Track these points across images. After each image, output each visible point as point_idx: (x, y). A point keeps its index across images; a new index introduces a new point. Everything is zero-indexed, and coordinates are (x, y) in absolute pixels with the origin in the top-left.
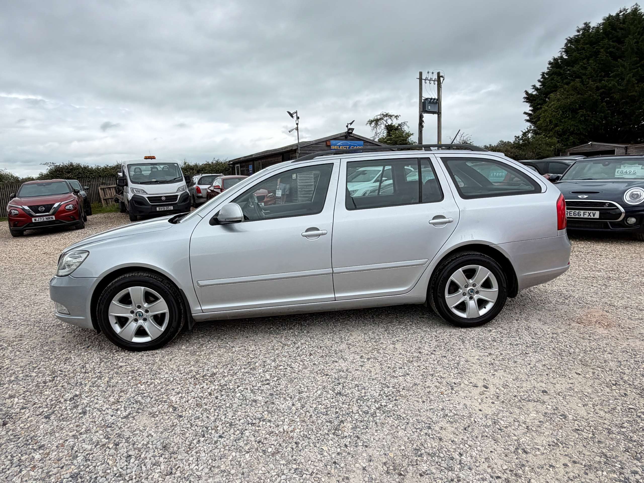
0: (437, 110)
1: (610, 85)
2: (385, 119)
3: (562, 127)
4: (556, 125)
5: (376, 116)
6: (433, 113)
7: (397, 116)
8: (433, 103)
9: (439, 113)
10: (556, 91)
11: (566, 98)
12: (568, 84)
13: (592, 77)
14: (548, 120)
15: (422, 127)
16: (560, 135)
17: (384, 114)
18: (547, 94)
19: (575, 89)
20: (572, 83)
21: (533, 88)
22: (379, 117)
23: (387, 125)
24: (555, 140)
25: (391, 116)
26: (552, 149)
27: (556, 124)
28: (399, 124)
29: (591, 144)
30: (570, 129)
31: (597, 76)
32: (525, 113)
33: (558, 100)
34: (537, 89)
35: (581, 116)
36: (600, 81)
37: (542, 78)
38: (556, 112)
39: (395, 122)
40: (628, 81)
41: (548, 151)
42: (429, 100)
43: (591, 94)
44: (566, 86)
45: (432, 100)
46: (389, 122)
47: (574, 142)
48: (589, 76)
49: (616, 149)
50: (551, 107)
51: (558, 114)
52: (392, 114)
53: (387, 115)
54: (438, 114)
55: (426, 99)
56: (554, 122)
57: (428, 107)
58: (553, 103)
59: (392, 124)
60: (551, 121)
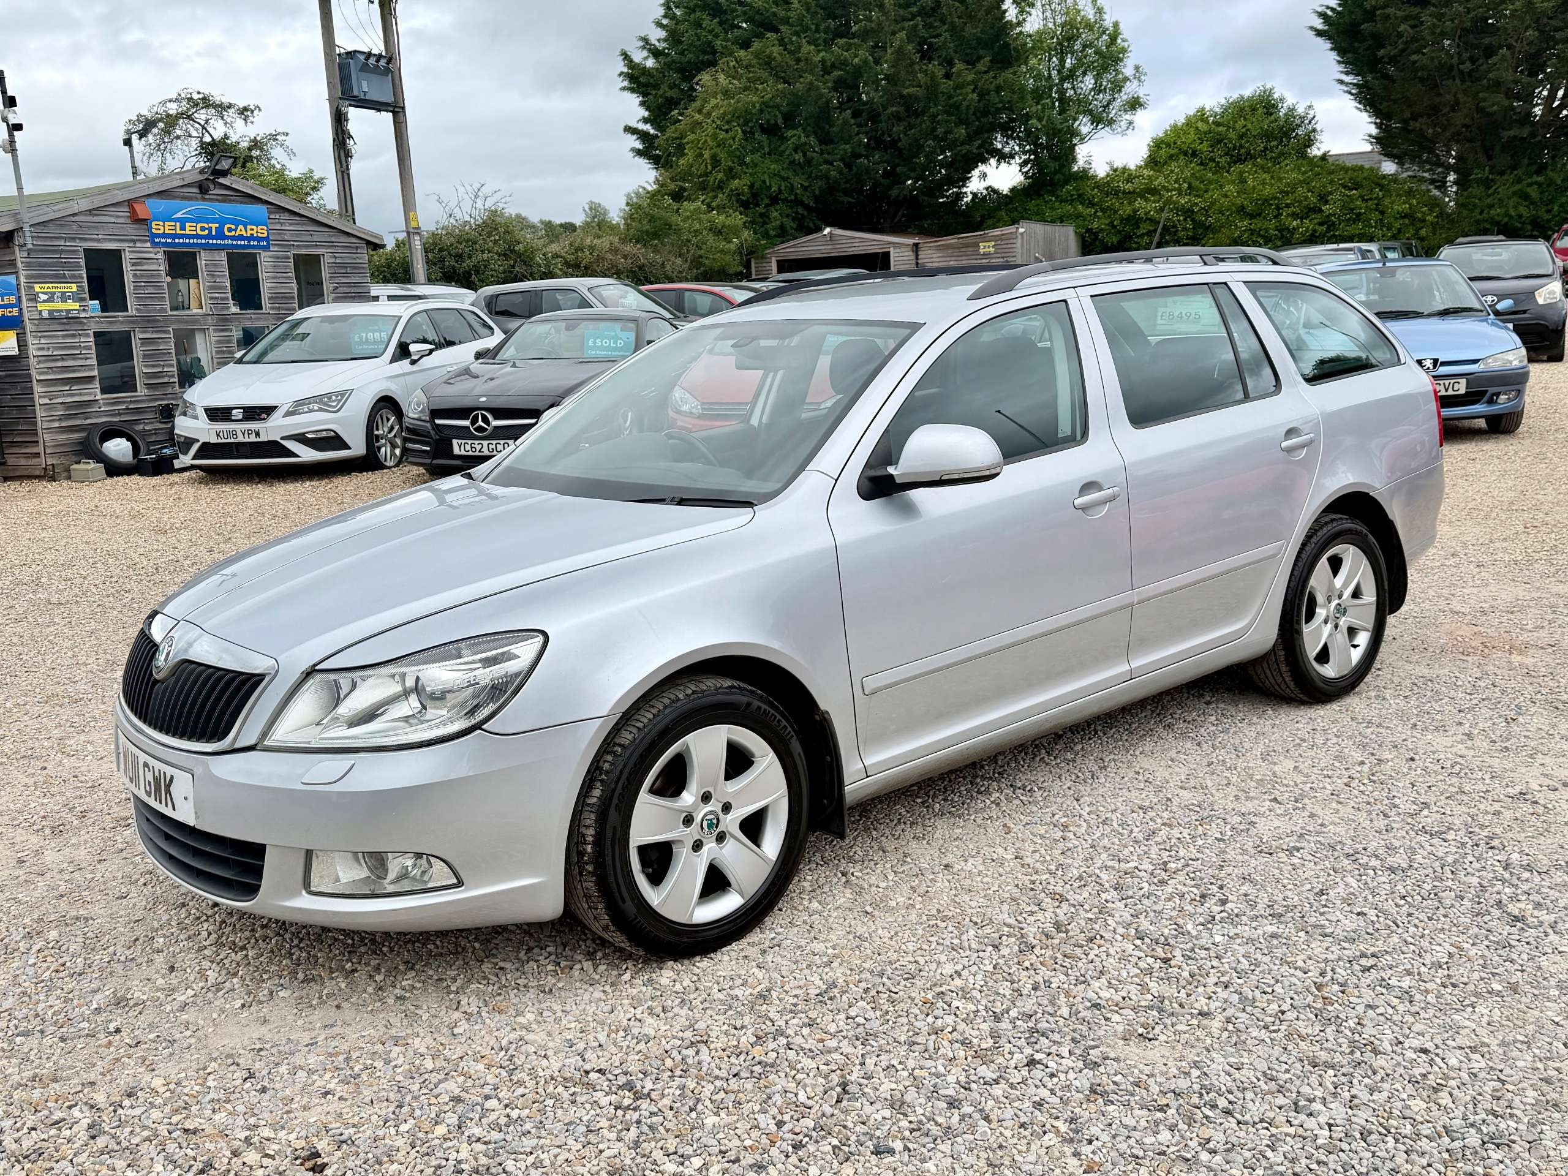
0: (389, 98)
1: (856, 60)
2: (201, 115)
3: (747, 180)
4: (731, 174)
5: (163, 103)
6: (378, 106)
7: (246, 109)
8: (376, 70)
9: (397, 109)
10: (713, 63)
11: (746, 89)
12: (745, 45)
13: (806, 29)
14: (707, 155)
15: (348, 155)
16: (745, 205)
17: (195, 96)
18: (688, 72)
19: (767, 62)
20: (756, 45)
21: (643, 48)
22: (173, 109)
23: (207, 139)
24: (737, 219)
25: (221, 109)
26: (732, 247)
27: (731, 169)
28: (255, 141)
29: (830, 233)
30: (770, 187)
31: (817, 31)
32: (629, 130)
33: (727, 94)
34: (656, 53)
35: (795, 150)
36: (827, 44)
37: (665, 17)
38: (727, 131)
39: (240, 133)
40: (900, 51)
41: (722, 251)
42: (362, 57)
43: (811, 83)
44: (742, 53)
45: (372, 61)
46: (218, 130)
47: (782, 227)
48: (798, 29)
49: (892, 250)
50: (709, 114)
51: (734, 139)
52: (226, 100)
53: (206, 102)
54: (395, 113)
55: (351, 54)
56: (726, 162)
57: (360, 85)
58: (713, 102)
59: (226, 137)
60: (715, 161)
